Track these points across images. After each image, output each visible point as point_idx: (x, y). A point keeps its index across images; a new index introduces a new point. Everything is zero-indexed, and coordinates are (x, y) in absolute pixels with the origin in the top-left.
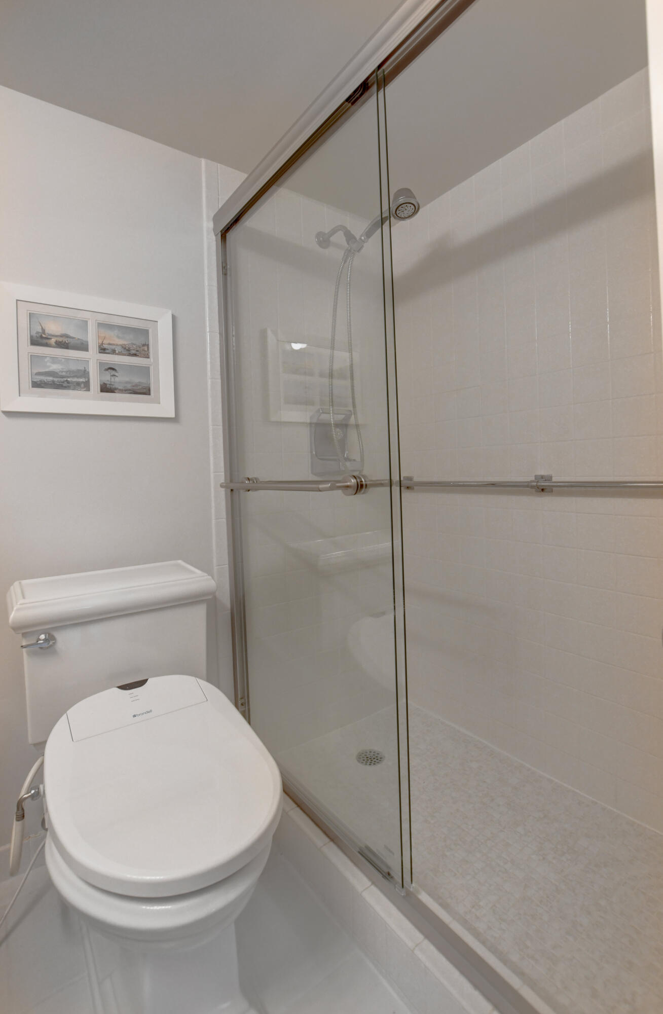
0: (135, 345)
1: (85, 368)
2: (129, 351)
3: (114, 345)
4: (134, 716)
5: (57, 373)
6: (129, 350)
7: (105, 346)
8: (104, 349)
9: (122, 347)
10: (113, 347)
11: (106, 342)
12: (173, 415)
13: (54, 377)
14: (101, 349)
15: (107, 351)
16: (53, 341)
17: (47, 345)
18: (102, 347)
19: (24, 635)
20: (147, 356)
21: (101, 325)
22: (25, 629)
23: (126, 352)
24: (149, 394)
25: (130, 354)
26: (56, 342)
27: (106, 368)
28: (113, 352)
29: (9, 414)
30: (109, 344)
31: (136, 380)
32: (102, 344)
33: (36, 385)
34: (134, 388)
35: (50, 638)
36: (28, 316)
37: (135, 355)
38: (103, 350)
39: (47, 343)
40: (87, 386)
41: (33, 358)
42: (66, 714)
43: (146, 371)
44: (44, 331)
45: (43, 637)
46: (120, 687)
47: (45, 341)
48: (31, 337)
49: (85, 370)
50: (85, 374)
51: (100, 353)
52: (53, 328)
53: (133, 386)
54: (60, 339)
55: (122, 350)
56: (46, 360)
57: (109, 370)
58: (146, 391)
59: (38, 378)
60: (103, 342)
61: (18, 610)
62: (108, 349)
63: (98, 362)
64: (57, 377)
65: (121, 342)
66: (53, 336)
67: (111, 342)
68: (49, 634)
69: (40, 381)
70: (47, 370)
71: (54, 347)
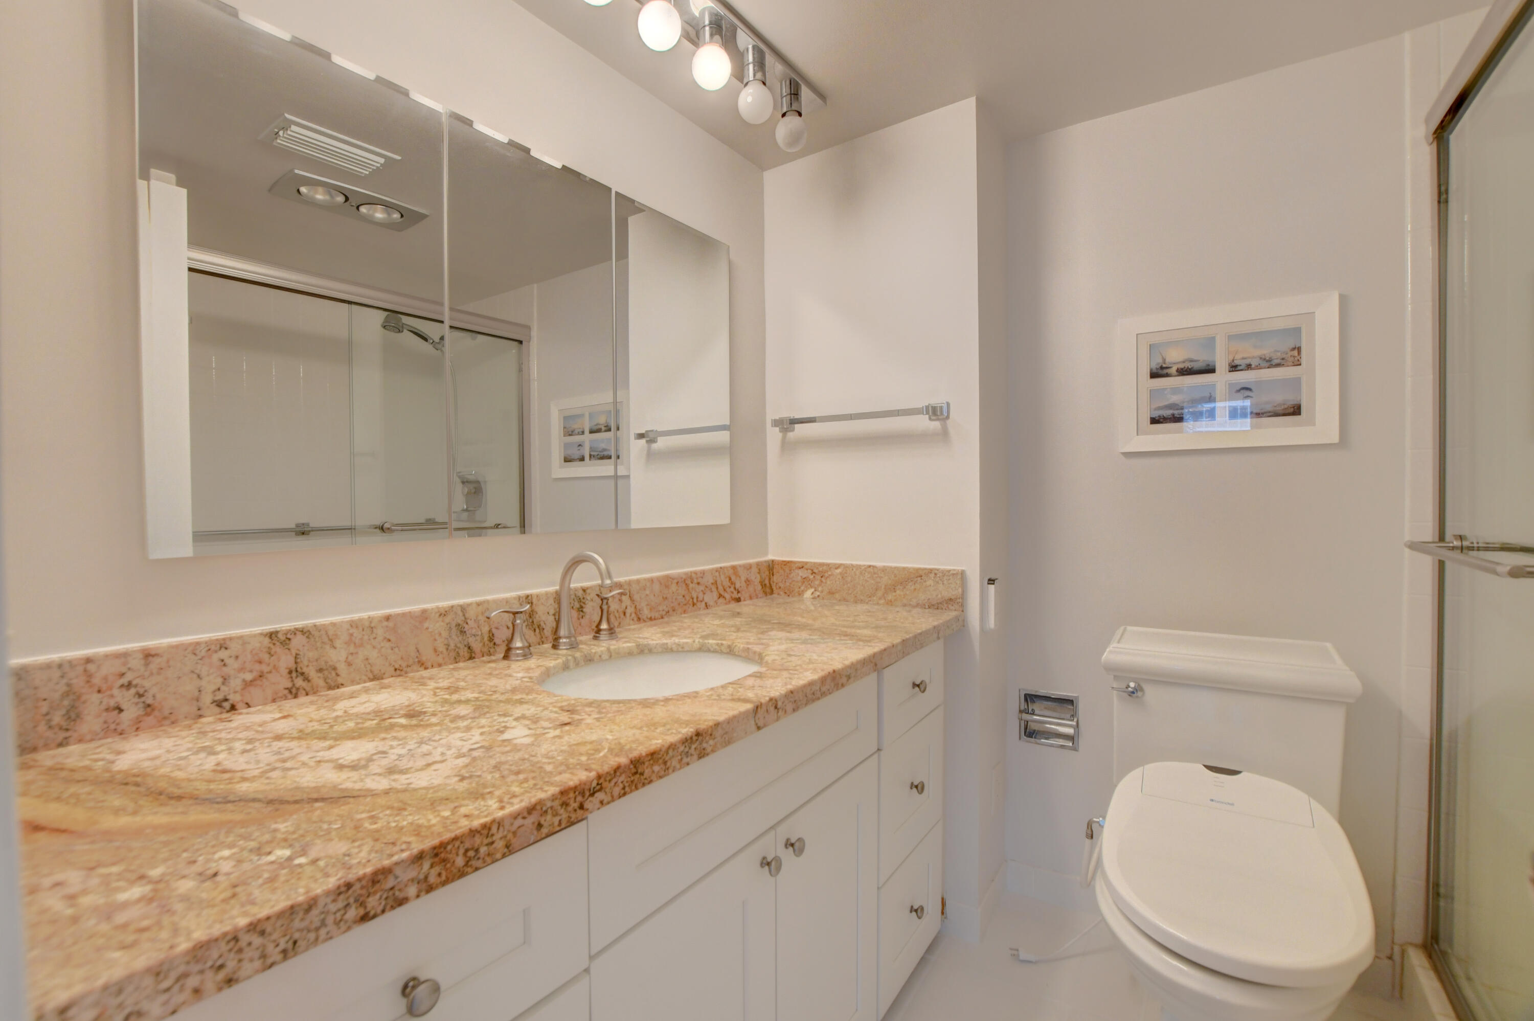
0: (1278, 351)
1: (1210, 394)
2: (1270, 363)
3: (1249, 358)
4: (1212, 800)
5: (1177, 405)
6: (1270, 361)
7: (1237, 362)
8: (1236, 366)
9: (1261, 358)
10: (1248, 361)
11: (1238, 357)
12: (1336, 439)
13: (1174, 410)
14: (1231, 367)
15: (1239, 368)
16: (1173, 370)
17: (1167, 375)
18: (1233, 364)
19: (1116, 678)
20: (1298, 364)
21: (1231, 338)
22: (1117, 672)
23: (1267, 364)
24: (1299, 414)
25: (1272, 365)
26: (1178, 370)
27: (1238, 388)
28: (1249, 367)
29: (1128, 455)
30: (1244, 358)
31: (1280, 397)
32: (1233, 361)
33: (1154, 421)
34: (1275, 409)
35: (1139, 689)
36: (1149, 347)
37: (1278, 365)
38: (1234, 368)
39: (1167, 373)
40: (1212, 414)
41: (1153, 393)
42: (1142, 768)
43: (1296, 383)
44: (1164, 360)
45: (1132, 685)
46: (1206, 766)
47: (1165, 371)
48: (1151, 370)
49: (1211, 396)
50: (1212, 400)
51: (1230, 371)
52: (1175, 357)
53: (1275, 407)
54: (1181, 366)
55: (1261, 362)
56: (1166, 392)
57: (1242, 391)
58: (1296, 410)
59: (1156, 414)
60: (1234, 358)
61: (1111, 652)
62: (1240, 365)
63: (1227, 384)
64: (1177, 409)
65: (1258, 353)
66: (1174, 363)
67: (1245, 356)
68: (1139, 685)
69: (1159, 416)
70: (1167, 403)
71: (1176, 376)
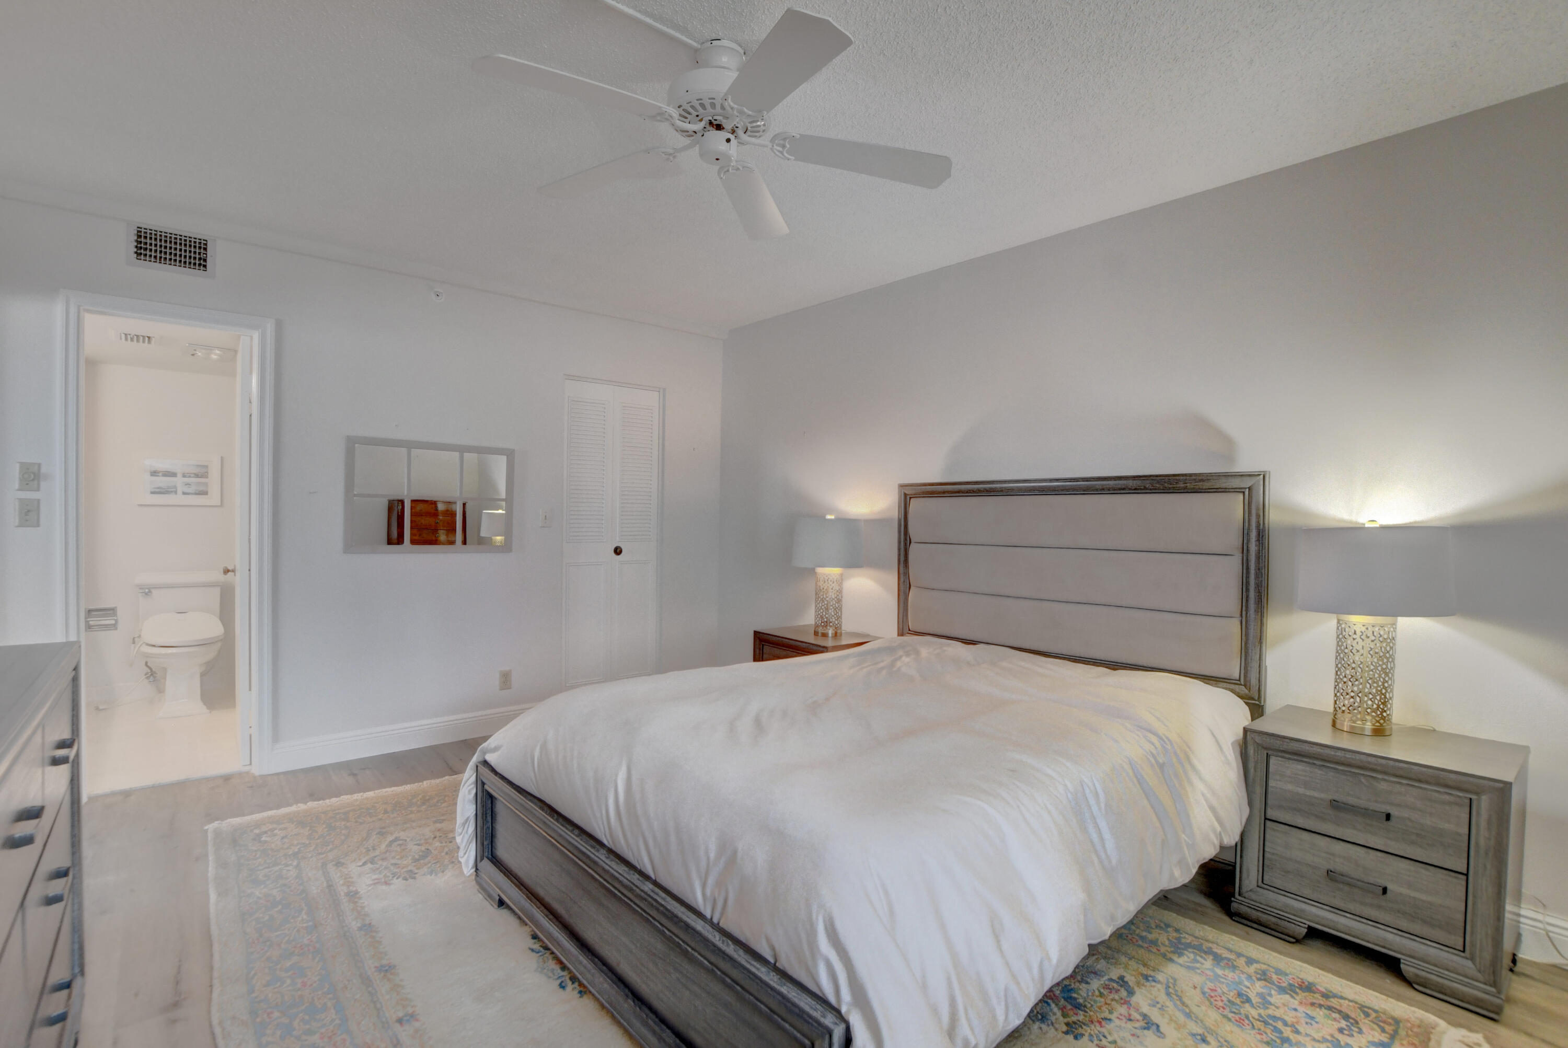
0: (201, 472)
1: (176, 484)
2: (197, 476)
5: (162, 487)
9: (195, 474)
10: (190, 474)
11: (186, 472)
12: (219, 504)
13: (161, 489)
17: (158, 475)
19: (140, 588)
20: (207, 478)
21: (185, 465)
22: (140, 586)
24: (207, 495)
26: (162, 474)
27: (186, 484)
28: (190, 477)
29: (141, 505)
31: (201, 488)
32: (184, 473)
33: (152, 493)
35: (150, 592)
37: (200, 477)
38: (184, 476)
40: (176, 492)
41: (152, 481)
43: (206, 484)
44: (157, 469)
45: (147, 590)
47: (157, 473)
48: (151, 472)
50: (175, 487)
52: (161, 469)
53: (199, 491)
54: (164, 472)
56: (157, 482)
57: (188, 485)
58: (205, 493)
59: (153, 490)
62: (187, 475)
63: (182, 482)
64: (163, 489)
65: (194, 472)
66: (161, 471)
67: (189, 472)
69: (155, 491)
70: (158, 486)
71: (161, 476)
